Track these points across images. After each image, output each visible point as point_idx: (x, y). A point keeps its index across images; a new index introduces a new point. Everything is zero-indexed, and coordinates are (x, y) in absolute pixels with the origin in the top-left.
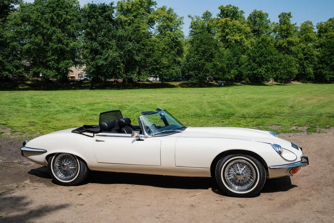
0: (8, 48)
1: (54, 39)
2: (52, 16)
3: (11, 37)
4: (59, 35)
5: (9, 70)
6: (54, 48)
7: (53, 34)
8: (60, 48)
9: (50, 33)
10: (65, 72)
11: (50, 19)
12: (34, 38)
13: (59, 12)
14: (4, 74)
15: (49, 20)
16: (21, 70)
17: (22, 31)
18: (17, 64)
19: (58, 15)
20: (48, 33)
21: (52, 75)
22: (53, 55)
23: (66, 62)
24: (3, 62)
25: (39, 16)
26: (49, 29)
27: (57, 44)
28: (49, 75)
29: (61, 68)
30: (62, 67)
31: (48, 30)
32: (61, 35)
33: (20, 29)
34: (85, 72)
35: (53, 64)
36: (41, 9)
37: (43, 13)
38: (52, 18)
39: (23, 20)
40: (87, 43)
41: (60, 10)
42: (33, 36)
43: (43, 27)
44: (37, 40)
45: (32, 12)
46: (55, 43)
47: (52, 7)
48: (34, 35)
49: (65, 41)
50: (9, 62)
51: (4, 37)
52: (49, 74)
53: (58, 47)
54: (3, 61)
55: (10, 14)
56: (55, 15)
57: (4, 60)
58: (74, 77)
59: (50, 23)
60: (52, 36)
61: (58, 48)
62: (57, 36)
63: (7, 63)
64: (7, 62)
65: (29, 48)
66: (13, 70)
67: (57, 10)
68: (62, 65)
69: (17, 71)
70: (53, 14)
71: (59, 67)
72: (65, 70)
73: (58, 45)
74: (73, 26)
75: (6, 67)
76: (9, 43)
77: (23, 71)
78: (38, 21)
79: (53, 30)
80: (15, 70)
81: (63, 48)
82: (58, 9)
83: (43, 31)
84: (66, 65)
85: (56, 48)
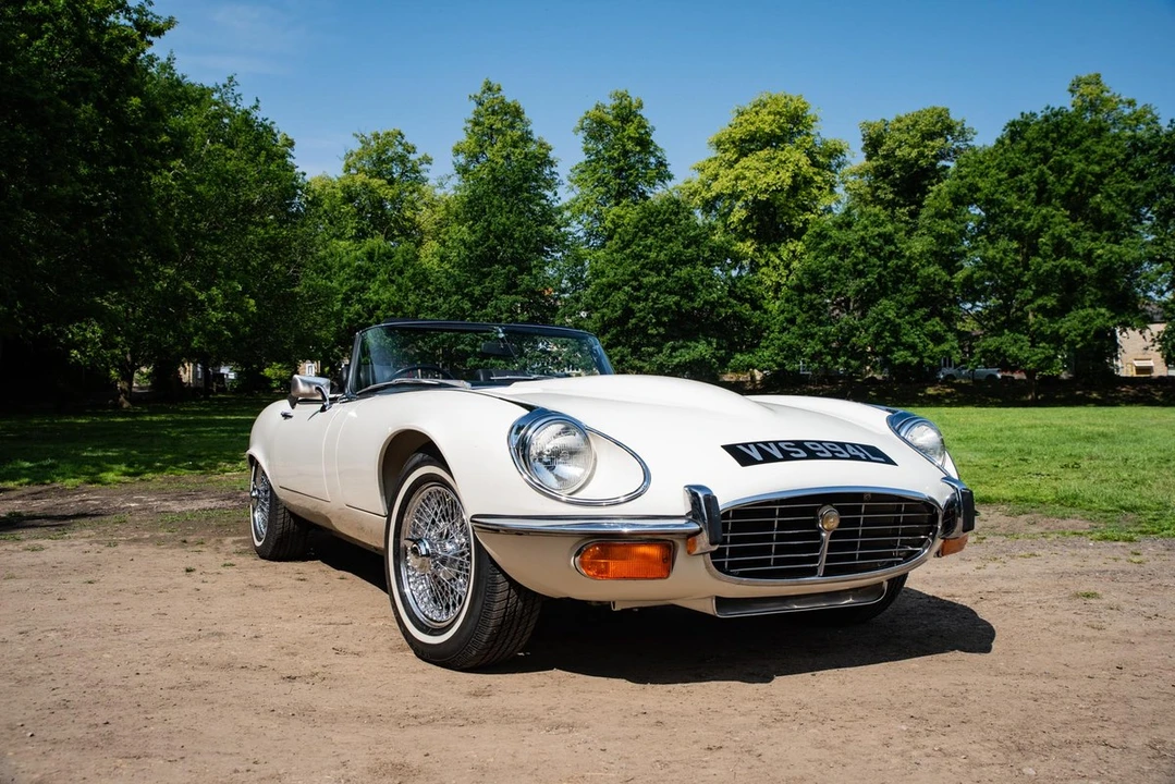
0: (916, 284)
1: (1045, 244)
2: (1042, 173)
3: (922, 254)
4: (1058, 230)
5: (912, 347)
6: (1041, 271)
7: (1042, 231)
8: (1061, 270)
9: (1032, 227)
10: (1078, 346)
11: (1037, 183)
12: (984, 246)
13: (1064, 157)
14: (896, 359)
15: (1033, 187)
16: (945, 347)
17: (952, 231)
18: (938, 328)
19: (1061, 169)
20: (1028, 225)
21: (1035, 358)
22: (1038, 294)
23: (1082, 313)
24: (899, 325)
25: (999, 181)
26: (1030, 214)
27: (1054, 260)
28: (1028, 358)
29: (1067, 335)
30: (1070, 332)
31: (1028, 217)
32: (1067, 230)
33: (948, 226)
34: (1158, 346)
35: (1041, 325)
36: (1008, 164)
37: (1015, 172)
38: (1041, 182)
39: (959, 200)
40: (1161, 244)
41: (1065, 153)
42: (981, 240)
43: (1010, 211)
44: (991, 253)
45: (982, 173)
46: (1045, 257)
47: (1038, 150)
48: (983, 237)
49: (1080, 247)
50: (915, 324)
51: (904, 256)
52: (1026, 355)
53: (1057, 266)
54: (898, 321)
55: (932, 191)
56: (1050, 168)
57: (900, 318)
58: (1149, 370)
59: (1033, 195)
60: (1041, 237)
61: (1058, 271)
62: (1053, 234)
63: (908, 327)
64: (909, 323)
65: (969, 278)
66: (924, 346)
67: (1058, 155)
68: (1070, 324)
69: (936, 350)
70: (1045, 168)
71: (1062, 331)
72: (1079, 339)
73: (1057, 263)
74: (1109, 197)
75: (904, 339)
76: (917, 269)
77: (952, 348)
78: (997, 196)
79: (1045, 218)
80: (931, 346)
81: (1073, 270)
82: (1060, 149)
83: (1010, 224)
84: (1084, 324)
85: (1050, 273)
